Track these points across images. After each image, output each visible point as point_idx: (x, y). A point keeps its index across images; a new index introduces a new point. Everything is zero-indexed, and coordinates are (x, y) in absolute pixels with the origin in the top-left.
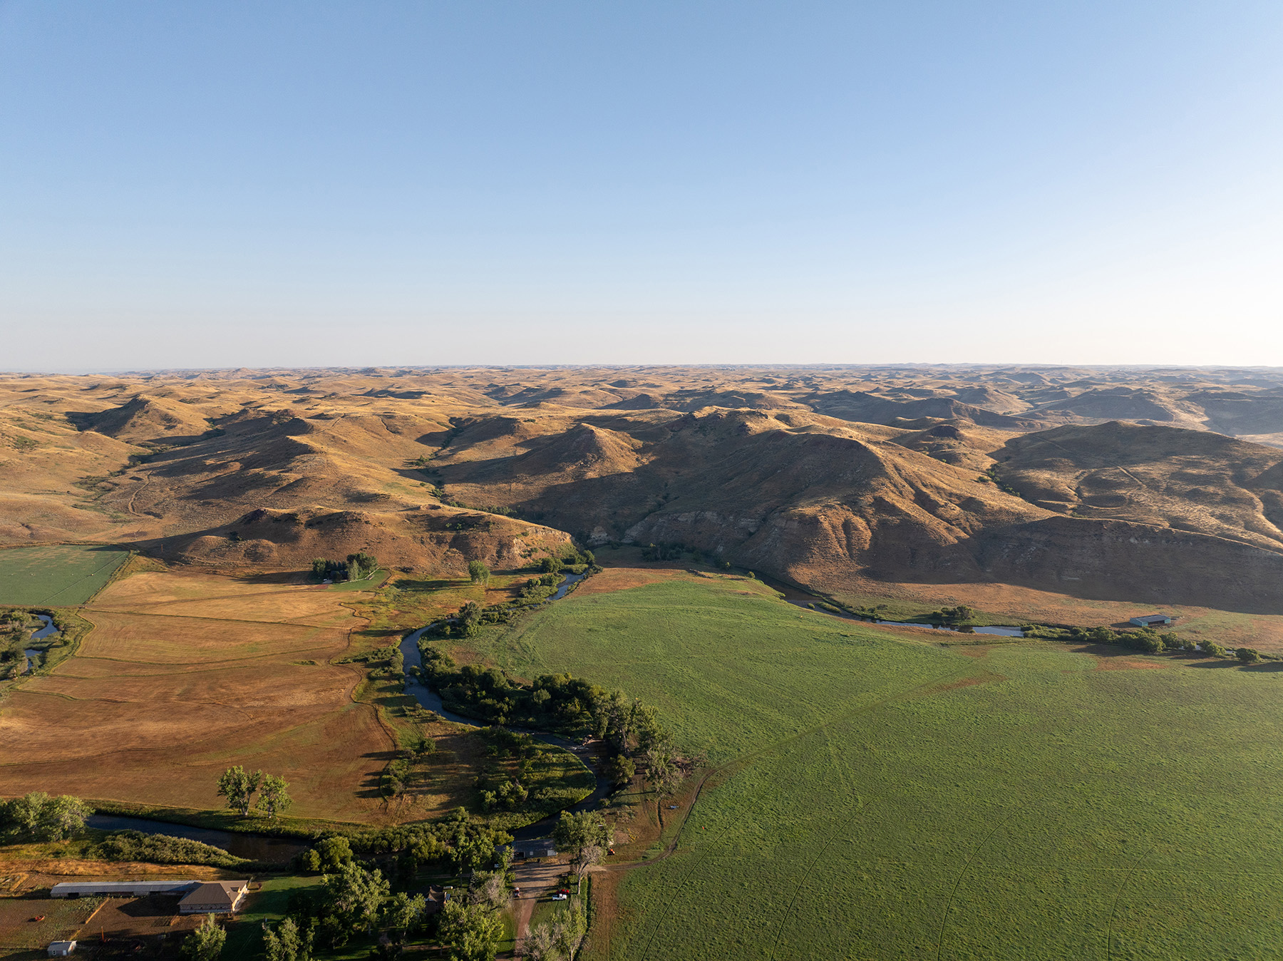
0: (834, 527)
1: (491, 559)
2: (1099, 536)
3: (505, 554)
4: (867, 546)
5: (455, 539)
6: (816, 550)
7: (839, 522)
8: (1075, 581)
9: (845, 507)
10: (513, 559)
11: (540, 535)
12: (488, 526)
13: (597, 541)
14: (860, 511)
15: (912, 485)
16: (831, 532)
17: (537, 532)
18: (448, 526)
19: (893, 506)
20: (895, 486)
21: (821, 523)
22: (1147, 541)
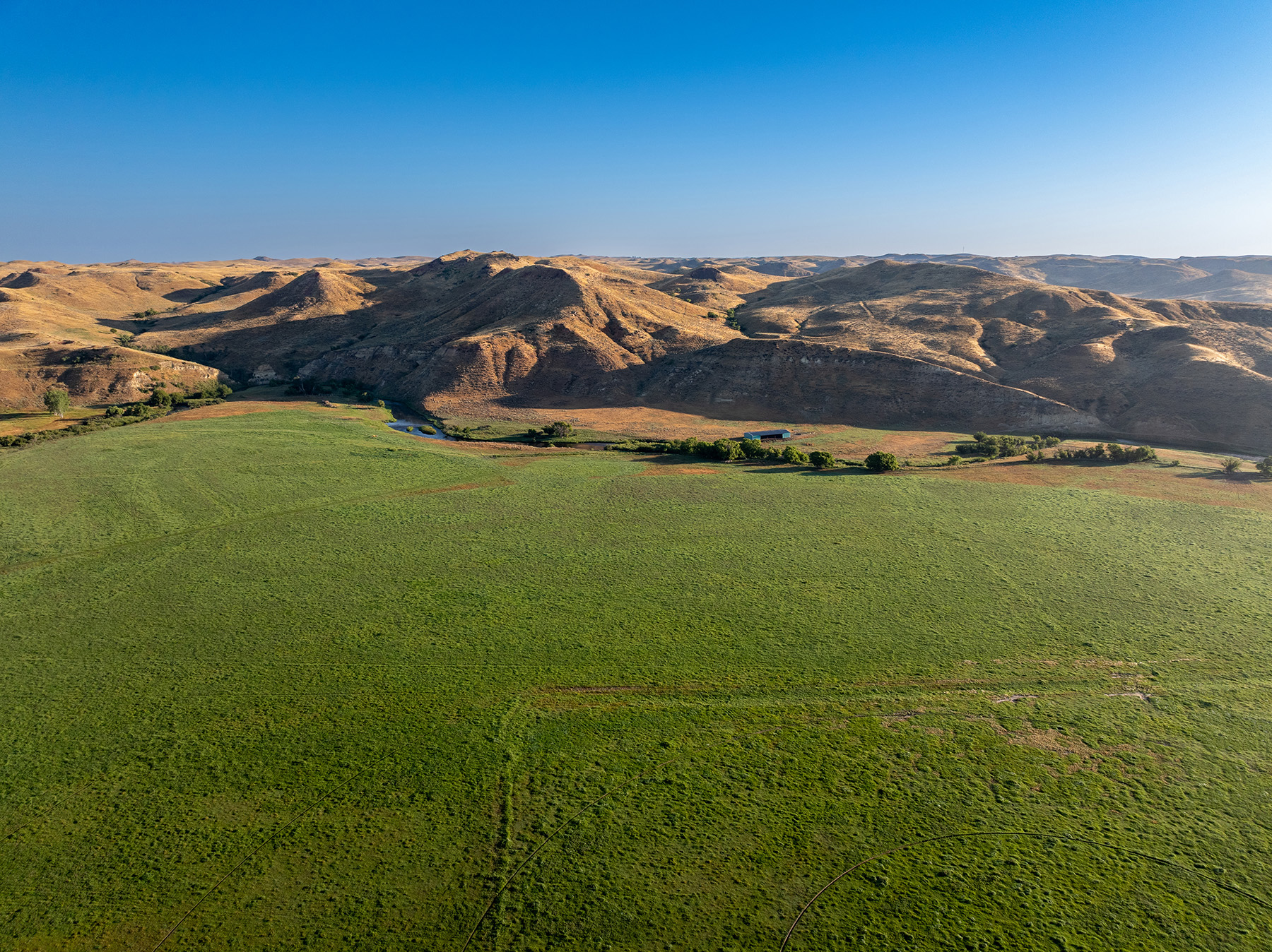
0: (495, 354)
1: (101, 393)
2: (768, 357)
3: (119, 387)
4: (526, 373)
5: (67, 373)
6: (466, 378)
7: (502, 350)
8: (726, 402)
9: (519, 334)
10: (129, 393)
11: (177, 369)
12: (110, 359)
13: (262, 380)
14: (534, 339)
15: (609, 314)
16: (490, 359)
17: (173, 366)
18: (65, 359)
19: (573, 333)
20: (587, 314)
21: (481, 350)
22: (819, 361)
